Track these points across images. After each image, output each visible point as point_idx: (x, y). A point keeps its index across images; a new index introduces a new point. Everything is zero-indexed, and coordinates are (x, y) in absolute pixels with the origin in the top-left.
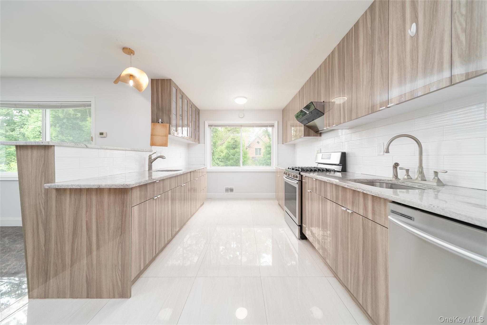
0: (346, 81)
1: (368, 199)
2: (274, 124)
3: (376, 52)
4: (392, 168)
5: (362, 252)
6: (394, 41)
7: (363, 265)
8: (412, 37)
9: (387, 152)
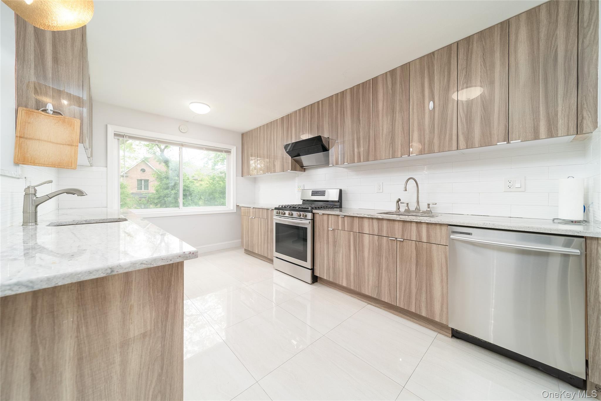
0: (361, 125)
1: (423, 227)
2: (230, 150)
3: (397, 111)
4: (396, 203)
5: (415, 270)
6: (415, 107)
7: (416, 279)
8: (430, 111)
9: (406, 190)
